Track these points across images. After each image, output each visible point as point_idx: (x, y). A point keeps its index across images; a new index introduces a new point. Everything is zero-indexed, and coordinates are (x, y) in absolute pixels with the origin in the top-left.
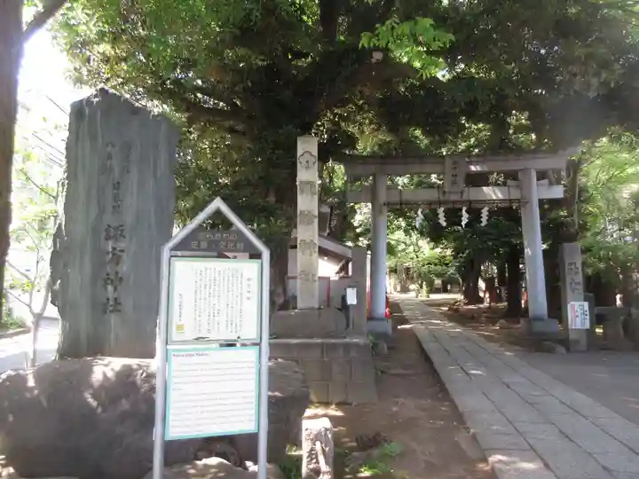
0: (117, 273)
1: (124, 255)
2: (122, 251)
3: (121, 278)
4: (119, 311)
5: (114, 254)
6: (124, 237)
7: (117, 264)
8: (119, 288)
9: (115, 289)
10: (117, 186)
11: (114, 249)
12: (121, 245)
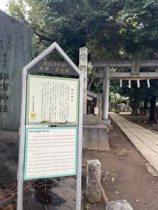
0: (5, 94)
1: (8, 87)
2: (8, 85)
3: (7, 97)
4: (7, 111)
5: (4, 86)
6: (9, 78)
7: (6, 91)
8: (6, 101)
9: (5, 102)
10: (5, 55)
11: (4, 84)
12: (7, 82)
